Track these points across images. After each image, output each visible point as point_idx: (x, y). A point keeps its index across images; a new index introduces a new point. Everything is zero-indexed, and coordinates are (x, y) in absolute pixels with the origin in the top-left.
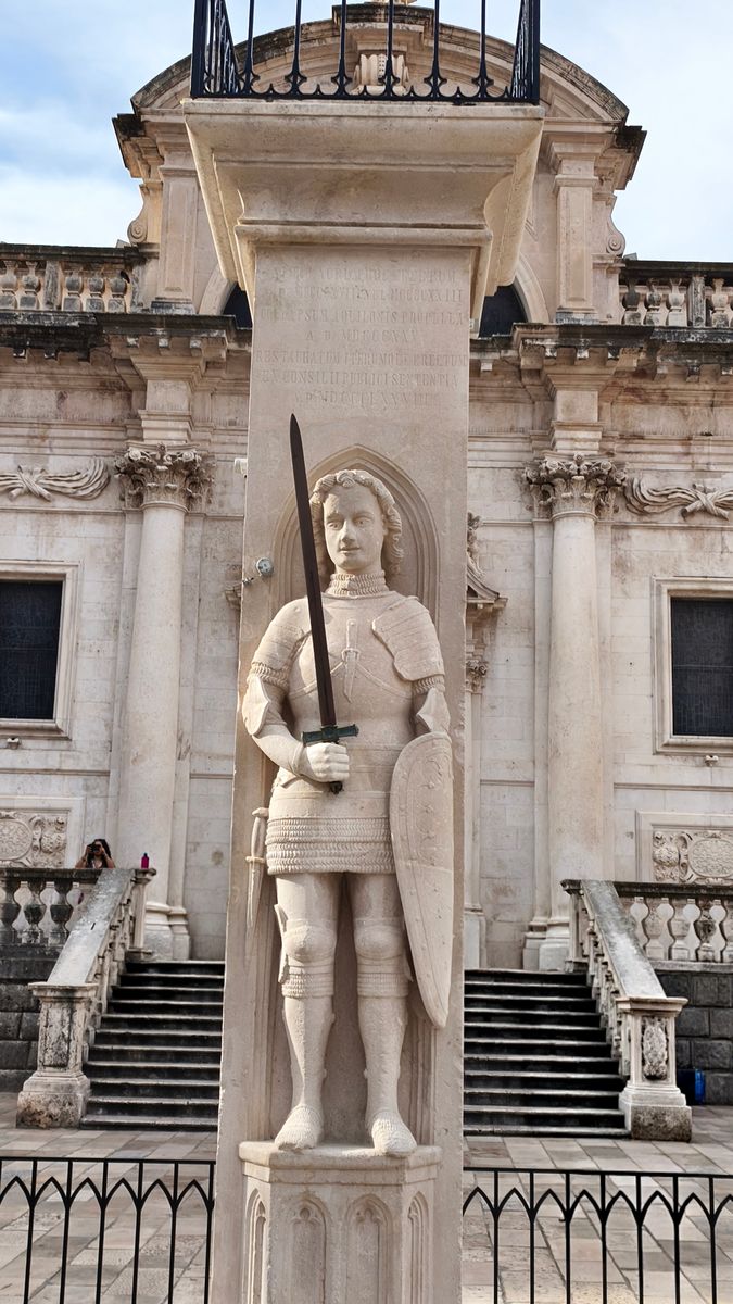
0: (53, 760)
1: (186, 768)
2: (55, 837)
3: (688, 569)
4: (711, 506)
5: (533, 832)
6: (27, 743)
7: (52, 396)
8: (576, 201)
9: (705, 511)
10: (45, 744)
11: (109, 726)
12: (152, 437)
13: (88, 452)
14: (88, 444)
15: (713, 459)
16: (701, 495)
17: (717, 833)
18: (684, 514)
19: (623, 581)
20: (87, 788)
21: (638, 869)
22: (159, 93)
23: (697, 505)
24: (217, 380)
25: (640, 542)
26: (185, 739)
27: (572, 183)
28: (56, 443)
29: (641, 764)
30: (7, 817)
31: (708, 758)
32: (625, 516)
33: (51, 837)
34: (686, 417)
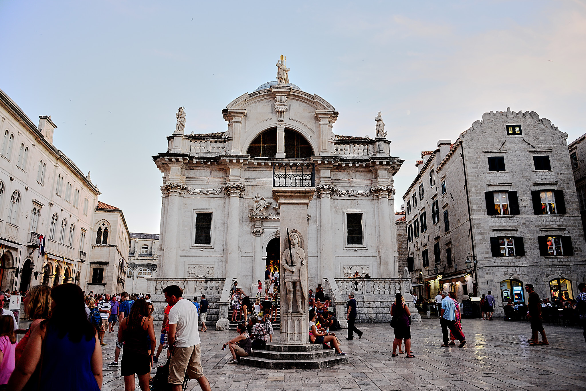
0: (211, 254)
1: (241, 255)
2: (212, 271)
3: (350, 208)
4: (355, 195)
5: (317, 267)
6: (205, 250)
7: (209, 171)
8: (324, 128)
10: (209, 250)
11: (223, 246)
12: (232, 181)
13: (217, 184)
14: (217, 182)
15: (355, 184)
16: (352, 192)
17: (357, 266)
18: (349, 196)
19: (336, 211)
20: (218, 260)
21: (340, 275)
22: (232, 105)
23: (352, 194)
24: (246, 168)
25: (340, 202)
26: (240, 249)
27: (323, 124)
28: (210, 182)
29: (341, 252)
30: (201, 266)
31: (355, 250)
32: (337, 197)
33: (211, 271)
34: (349, 175)
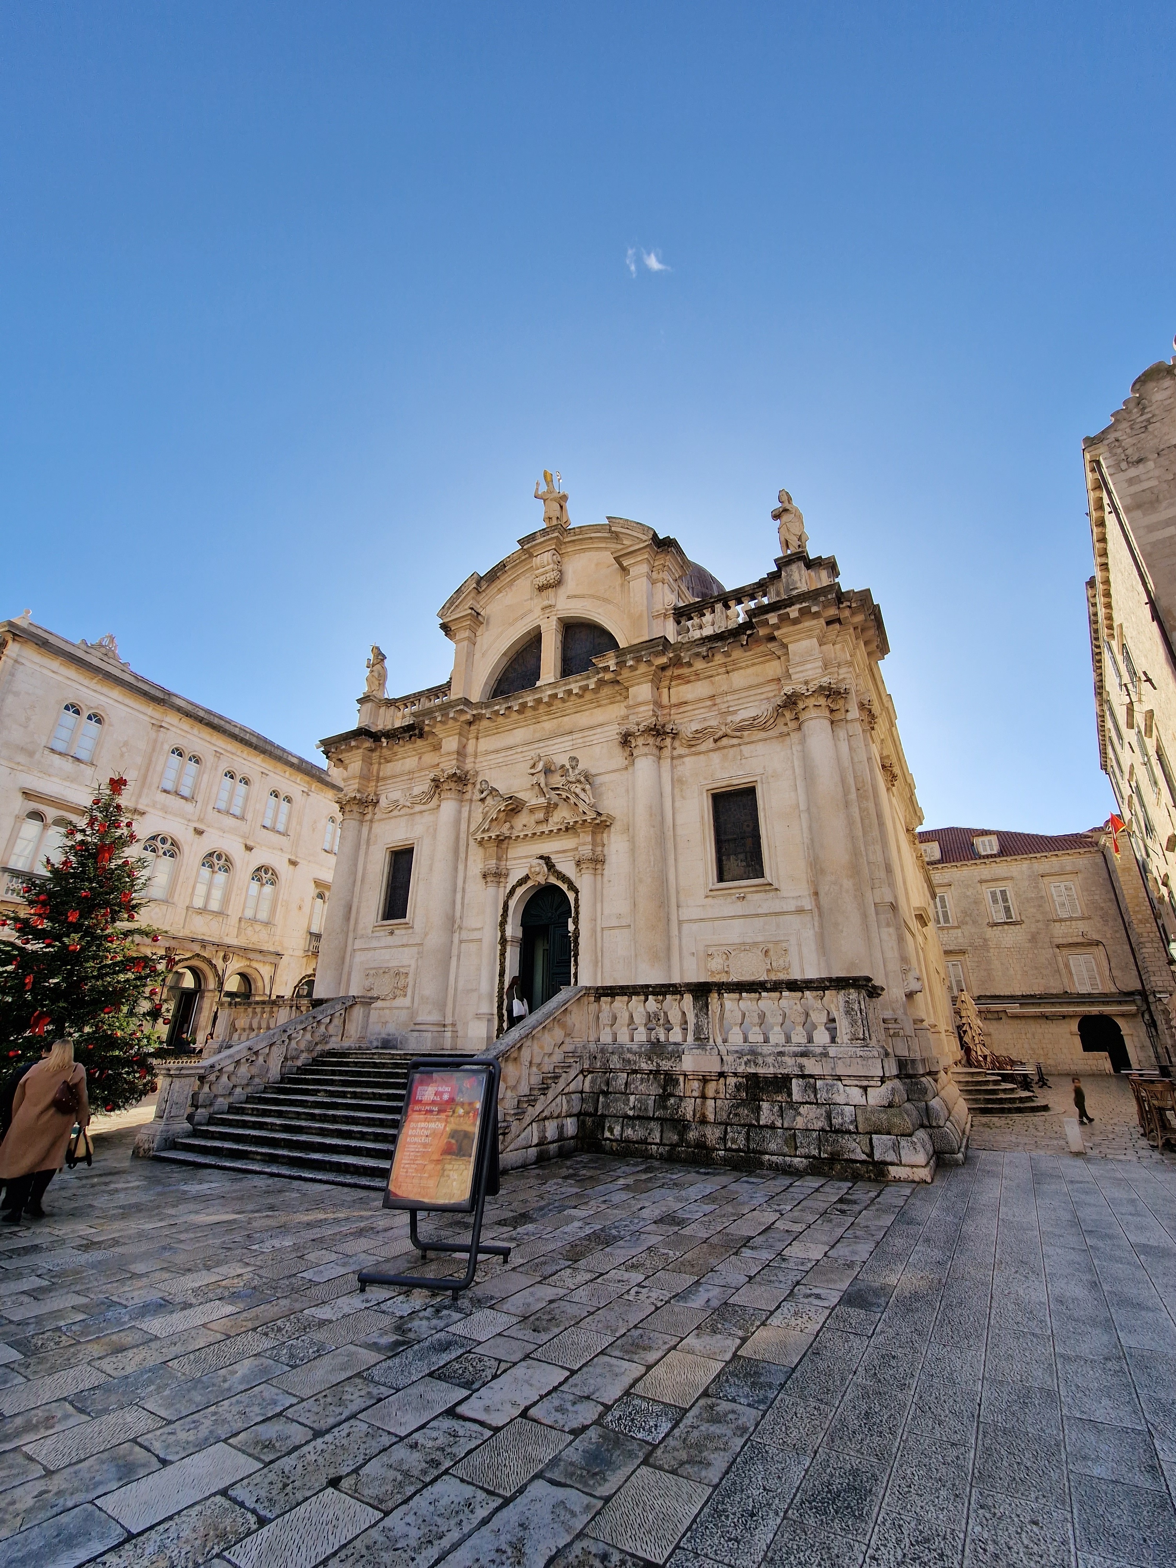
0: (405, 941)
1: (458, 937)
2: (404, 981)
3: (719, 775)
4: (729, 732)
6: (396, 931)
7: (416, 758)
8: (638, 586)
9: (726, 736)
10: (403, 932)
12: (443, 766)
13: (429, 781)
14: (428, 777)
15: (731, 704)
16: (725, 726)
17: (747, 947)
18: (716, 741)
19: (681, 790)
21: (698, 974)
23: (720, 734)
24: (476, 731)
25: (690, 765)
26: (456, 921)
27: (635, 578)
28: (416, 779)
29: (697, 905)
30: (386, 972)
31: (741, 895)
32: (681, 751)
33: (402, 982)
34: (713, 683)
